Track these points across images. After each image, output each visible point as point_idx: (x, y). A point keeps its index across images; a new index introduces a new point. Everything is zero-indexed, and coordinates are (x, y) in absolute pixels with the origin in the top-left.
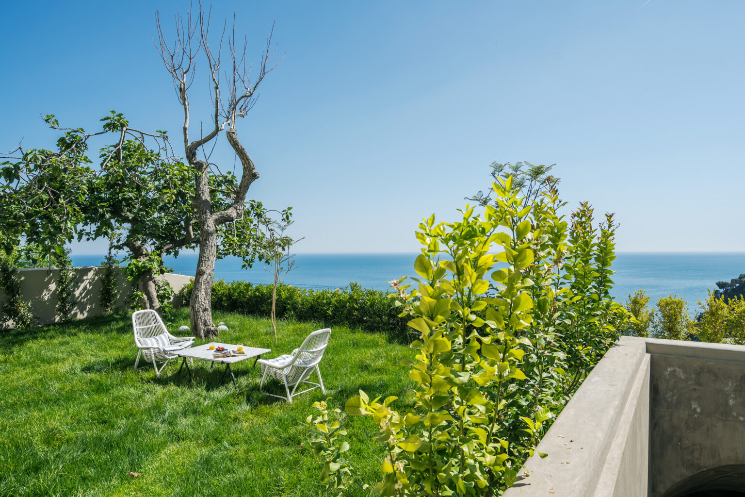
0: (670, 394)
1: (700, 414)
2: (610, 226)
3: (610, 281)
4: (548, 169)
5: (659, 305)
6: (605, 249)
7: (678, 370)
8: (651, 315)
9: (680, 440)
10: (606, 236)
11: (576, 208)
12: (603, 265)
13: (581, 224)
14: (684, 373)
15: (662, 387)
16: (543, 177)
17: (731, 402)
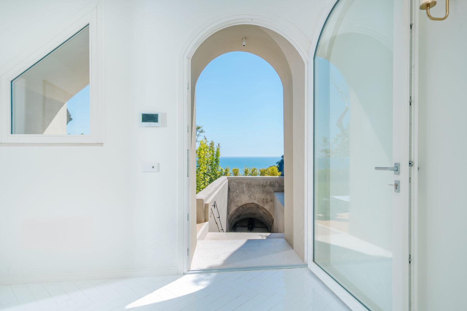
0: (232, 189)
1: (239, 193)
2: (219, 147)
3: (219, 161)
4: (202, 127)
5: (233, 170)
6: (218, 153)
7: (234, 183)
8: (231, 173)
9: (234, 200)
10: (218, 149)
11: (210, 142)
12: (217, 157)
13: (211, 146)
14: (236, 183)
15: (231, 188)
16: (200, 130)
17: (245, 189)
